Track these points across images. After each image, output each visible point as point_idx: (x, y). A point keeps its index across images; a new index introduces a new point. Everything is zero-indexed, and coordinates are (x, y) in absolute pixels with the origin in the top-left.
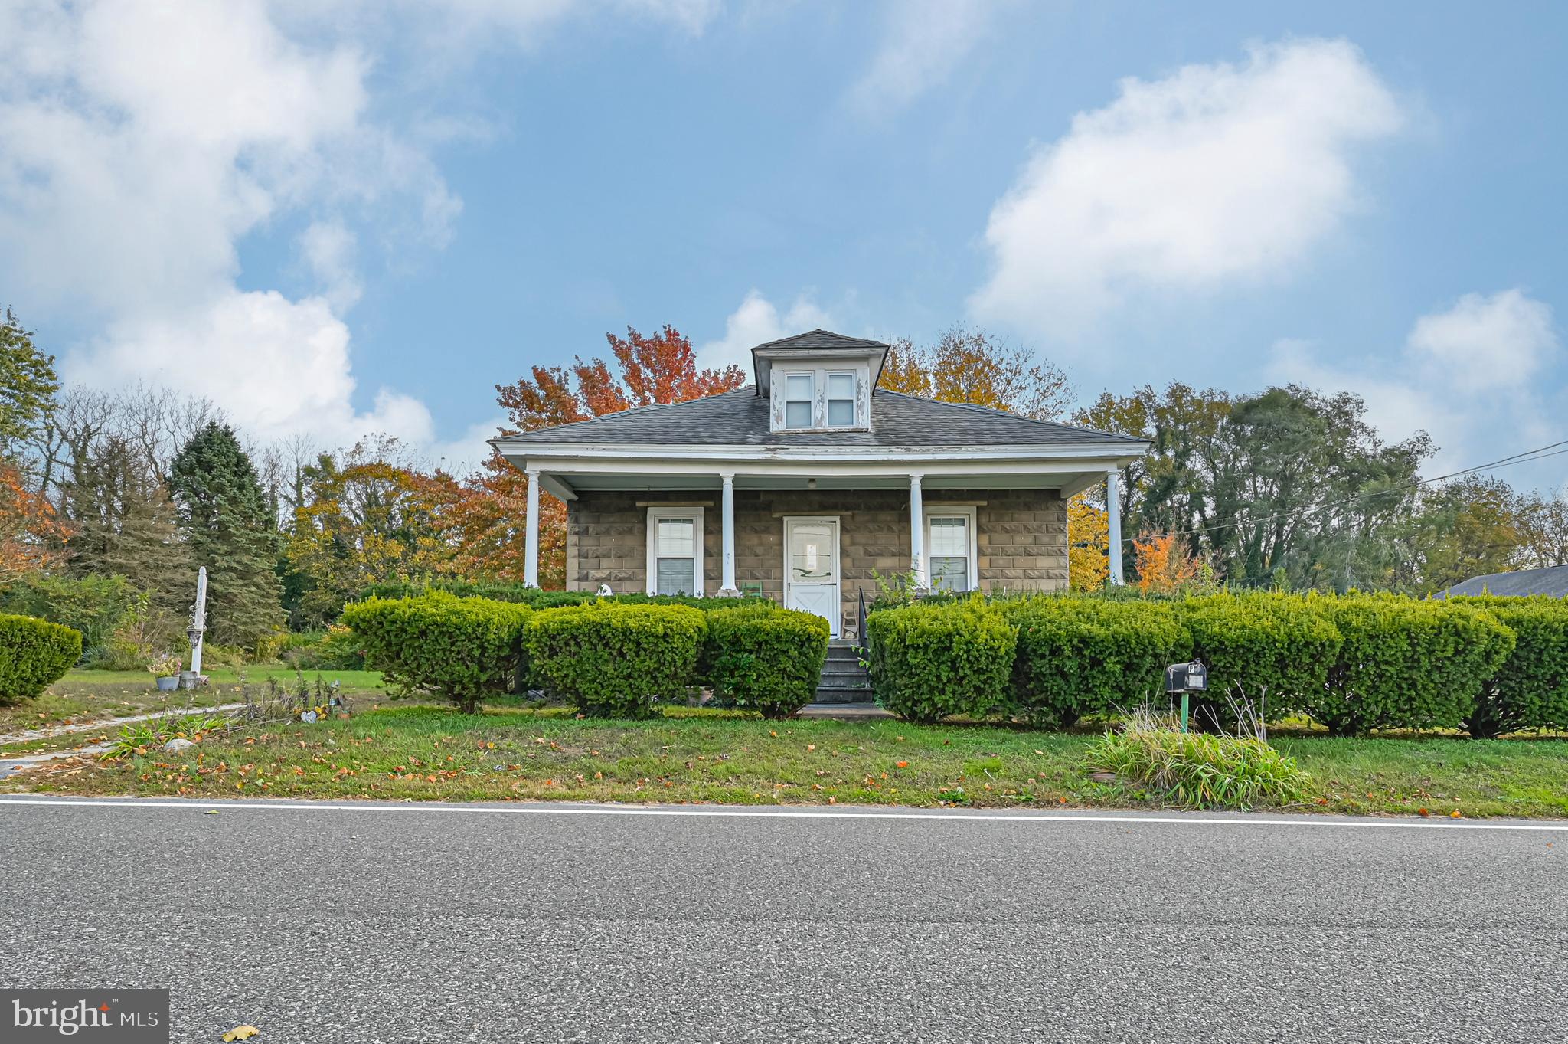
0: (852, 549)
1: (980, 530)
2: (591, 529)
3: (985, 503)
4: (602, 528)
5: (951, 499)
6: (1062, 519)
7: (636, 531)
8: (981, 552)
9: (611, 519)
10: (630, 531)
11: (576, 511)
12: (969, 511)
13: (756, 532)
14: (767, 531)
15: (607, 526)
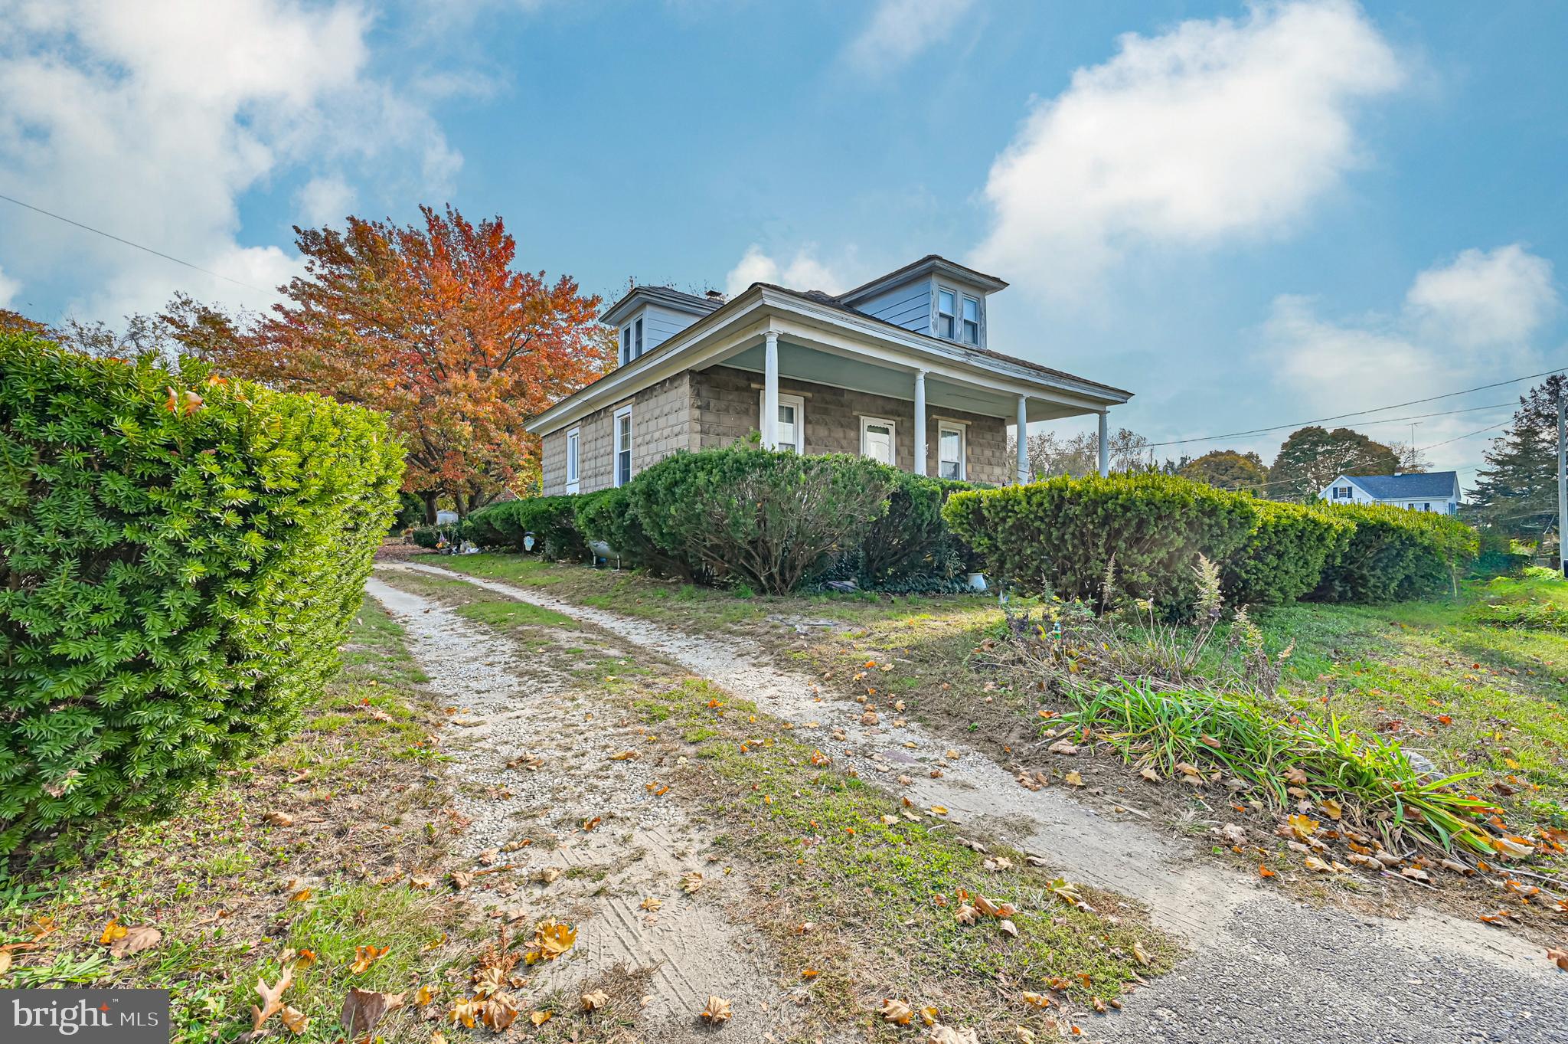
0: (902, 449)
1: (968, 443)
2: (712, 405)
3: (970, 423)
4: (723, 404)
5: (954, 417)
6: (1004, 440)
7: (751, 411)
8: (968, 460)
9: (730, 397)
10: (746, 412)
11: (698, 383)
12: (961, 426)
13: (842, 426)
14: (849, 426)
15: (726, 403)
